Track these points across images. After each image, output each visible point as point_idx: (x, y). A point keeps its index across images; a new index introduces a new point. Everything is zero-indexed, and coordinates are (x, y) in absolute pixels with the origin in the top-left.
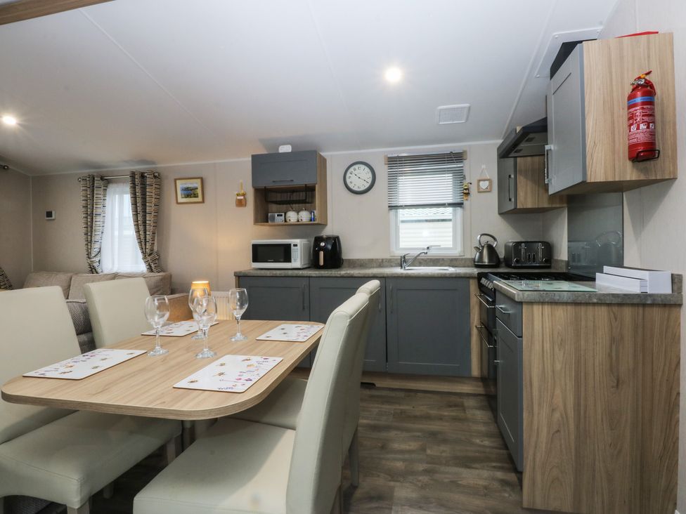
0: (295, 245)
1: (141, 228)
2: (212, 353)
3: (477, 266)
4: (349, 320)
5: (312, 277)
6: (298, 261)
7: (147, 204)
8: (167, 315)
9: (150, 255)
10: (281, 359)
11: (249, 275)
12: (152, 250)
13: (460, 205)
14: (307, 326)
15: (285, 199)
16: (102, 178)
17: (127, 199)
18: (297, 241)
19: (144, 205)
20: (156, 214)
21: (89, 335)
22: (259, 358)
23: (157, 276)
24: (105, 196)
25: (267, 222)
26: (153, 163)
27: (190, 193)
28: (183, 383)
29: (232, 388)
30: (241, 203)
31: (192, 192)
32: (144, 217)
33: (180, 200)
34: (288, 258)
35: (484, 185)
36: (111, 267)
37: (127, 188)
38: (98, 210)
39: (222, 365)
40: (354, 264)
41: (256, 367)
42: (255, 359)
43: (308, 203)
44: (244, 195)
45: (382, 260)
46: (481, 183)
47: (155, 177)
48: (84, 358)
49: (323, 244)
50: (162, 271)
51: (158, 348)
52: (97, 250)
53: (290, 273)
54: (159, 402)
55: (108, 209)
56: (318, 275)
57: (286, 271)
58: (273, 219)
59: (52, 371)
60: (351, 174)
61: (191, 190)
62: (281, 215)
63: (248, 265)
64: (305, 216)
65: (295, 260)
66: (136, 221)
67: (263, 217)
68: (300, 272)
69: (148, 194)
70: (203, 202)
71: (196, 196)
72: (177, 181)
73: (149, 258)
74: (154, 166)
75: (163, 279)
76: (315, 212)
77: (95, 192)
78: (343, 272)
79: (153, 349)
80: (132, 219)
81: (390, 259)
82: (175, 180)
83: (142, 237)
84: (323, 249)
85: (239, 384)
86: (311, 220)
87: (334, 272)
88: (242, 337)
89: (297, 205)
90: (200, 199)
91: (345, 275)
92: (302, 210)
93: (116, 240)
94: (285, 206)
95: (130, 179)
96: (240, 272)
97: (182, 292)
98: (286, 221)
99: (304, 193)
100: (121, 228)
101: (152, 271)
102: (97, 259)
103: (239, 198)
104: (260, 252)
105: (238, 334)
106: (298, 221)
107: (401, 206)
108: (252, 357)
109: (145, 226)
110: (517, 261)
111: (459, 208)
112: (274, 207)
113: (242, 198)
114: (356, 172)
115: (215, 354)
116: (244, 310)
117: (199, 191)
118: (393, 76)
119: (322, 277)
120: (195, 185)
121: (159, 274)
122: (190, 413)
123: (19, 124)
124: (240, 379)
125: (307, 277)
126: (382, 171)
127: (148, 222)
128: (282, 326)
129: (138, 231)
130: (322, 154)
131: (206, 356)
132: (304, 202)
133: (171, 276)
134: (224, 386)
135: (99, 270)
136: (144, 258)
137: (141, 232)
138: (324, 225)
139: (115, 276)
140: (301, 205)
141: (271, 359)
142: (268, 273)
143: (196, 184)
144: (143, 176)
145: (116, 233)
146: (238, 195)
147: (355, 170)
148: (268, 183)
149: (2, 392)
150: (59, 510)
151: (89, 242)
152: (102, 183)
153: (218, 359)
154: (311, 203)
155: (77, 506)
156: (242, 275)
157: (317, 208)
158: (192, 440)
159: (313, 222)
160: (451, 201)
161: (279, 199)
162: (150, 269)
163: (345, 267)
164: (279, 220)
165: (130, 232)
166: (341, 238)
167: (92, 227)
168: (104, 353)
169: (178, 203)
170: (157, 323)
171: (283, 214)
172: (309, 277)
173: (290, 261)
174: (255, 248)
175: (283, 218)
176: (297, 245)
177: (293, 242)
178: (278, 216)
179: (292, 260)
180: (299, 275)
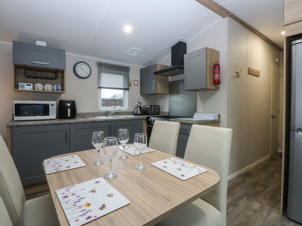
3: (135, 115)
5: (72, 123)
13: (128, 89)
15: (32, 75)
35: (136, 82)
45: (95, 113)
46: (135, 82)
49: (69, 104)
58: (23, 86)
60: (78, 67)
62: (30, 85)
65: (52, 114)
68: (64, 121)
81: (99, 113)
84: (69, 107)
89: (42, 80)
92: (47, 83)
96: (13, 124)
98: (34, 89)
104: (21, 109)
106: (44, 90)
107: (103, 87)
110: (151, 112)
111: (127, 91)
114: (82, 67)
118: (128, 29)
119: (78, 123)
125: (68, 123)
126: (95, 69)
140: (46, 80)
147: (81, 65)
156: (15, 125)
159: (57, 91)
160: (122, 87)
164: (28, 88)
171: (32, 84)
172: (70, 124)
173: (48, 115)
174: (17, 106)
175: (32, 87)
176: (53, 105)
177: (50, 103)
178: (27, 85)
179: (50, 114)
180: (63, 123)
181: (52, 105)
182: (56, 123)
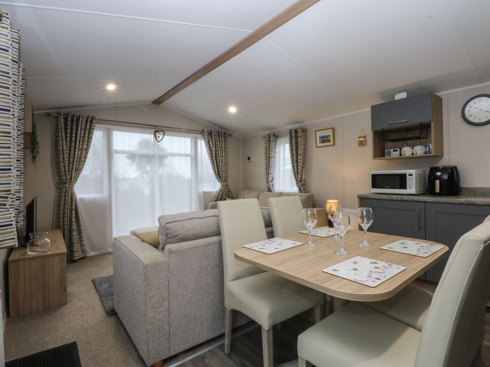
0: (411, 175)
1: (295, 164)
2: (346, 253)
4: (482, 246)
5: (428, 202)
6: (412, 188)
7: (299, 149)
8: (316, 221)
9: (300, 181)
10: (405, 268)
11: (370, 198)
12: (301, 178)
14: (426, 244)
15: (400, 137)
16: (274, 136)
17: (287, 146)
18: (413, 171)
19: (297, 150)
20: (304, 155)
21: (270, 228)
22: (384, 264)
23: (305, 195)
24: (275, 146)
25: (384, 156)
26: (302, 122)
27: (325, 139)
28: (329, 270)
29: (365, 282)
30: (362, 144)
31: (326, 139)
32: (297, 157)
33: (319, 145)
34: (403, 185)
36: (278, 189)
37: (287, 139)
38: (272, 154)
39: (355, 263)
40: (474, 192)
41: (383, 270)
42: (381, 264)
43: (423, 138)
44: (364, 137)
47: (303, 131)
48: (270, 242)
49: (439, 174)
50: (307, 192)
51: (310, 243)
52: (271, 178)
53: (406, 198)
54: (315, 279)
55: (277, 154)
56: (434, 201)
57: (402, 197)
58: (390, 153)
59: (256, 246)
60: (471, 107)
61: (326, 137)
62: (397, 151)
63: (368, 190)
64: (419, 150)
65: (410, 188)
66: (292, 160)
67: (380, 152)
68: (416, 198)
69: (299, 142)
70: (334, 145)
71: (329, 141)
72: (317, 132)
73: (300, 184)
74: (303, 124)
75: (308, 197)
76: (431, 146)
77: (271, 144)
78: (462, 200)
79: (307, 243)
80: (290, 159)
82: (316, 131)
83: (296, 170)
84: (439, 178)
85: (370, 280)
86: (426, 153)
87: (451, 199)
88: (368, 245)
89: (412, 141)
90: (332, 143)
91: (465, 203)
92: (416, 145)
93: (282, 172)
94: (400, 142)
95: (289, 134)
96: (362, 195)
97: (320, 207)
98: (401, 155)
99: (419, 130)
100: (284, 166)
101: (301, 192)
102: (271, 184)
103: (360, 139)
104: (377, 181)
105: (365, 242)
106: (413, 154)
108: (378, 262)
109: (297, 163)
112: (389, 144)
113: (363, 139)
114: (478, 105)
115: (349, 254)
116: (370, 225)
117: (331, 138)
119: (439, 203)
120: (329, 134)
121: (306, 194)
122: (336, 292)
123: (238, 112)
124: (370, 277)
125: (422, 202)
127: (299, 161)
128: (403, 241)
129: (293, 167)
130: (438, 94)
131: (342, 254)
132: (419, 138)
133: (313, 196)
134: (359, 279)
135: (273, 190)
136: (297, 183)
137: (295, 167)
138: (440, 156)
139: (281, 194)
140: (415, 141)
141: (395, 266)
142: (386, 197)
143: (330, 132)
144: (296, 131)
145: (282, 168)
146: (359, 138)
147: (475, 103)
148: (384, 126)
149: (235, 254)
150: (256, 326)
151: (268, 174)
152: (274, 138)
153: (351, 258)
154: (426, 138)
155: (267, 329)
156: (364, 197)
157: (432, 142)
158: (331, 312)
159: (428, 155)
161: (395, 138)
162: (300, 191)
163: (464, 195)
164: (395, 154)
165: (289, 167)
166: (459, 168)
167: (269, 165)
168: (280, 240)
169: (317, 147)
170: (310, 227)
171: (399, 149)
172: (425, 202)
173: (406, 188)
174: (374, 177)
175: (398, 152)
176: (412, 175)
177: (408, 172)
178: (393, 151)
179: (408, 187)
180: (415, 200)
181: (410, 175)
182: (406, 199)
